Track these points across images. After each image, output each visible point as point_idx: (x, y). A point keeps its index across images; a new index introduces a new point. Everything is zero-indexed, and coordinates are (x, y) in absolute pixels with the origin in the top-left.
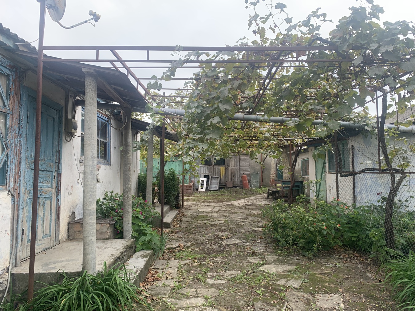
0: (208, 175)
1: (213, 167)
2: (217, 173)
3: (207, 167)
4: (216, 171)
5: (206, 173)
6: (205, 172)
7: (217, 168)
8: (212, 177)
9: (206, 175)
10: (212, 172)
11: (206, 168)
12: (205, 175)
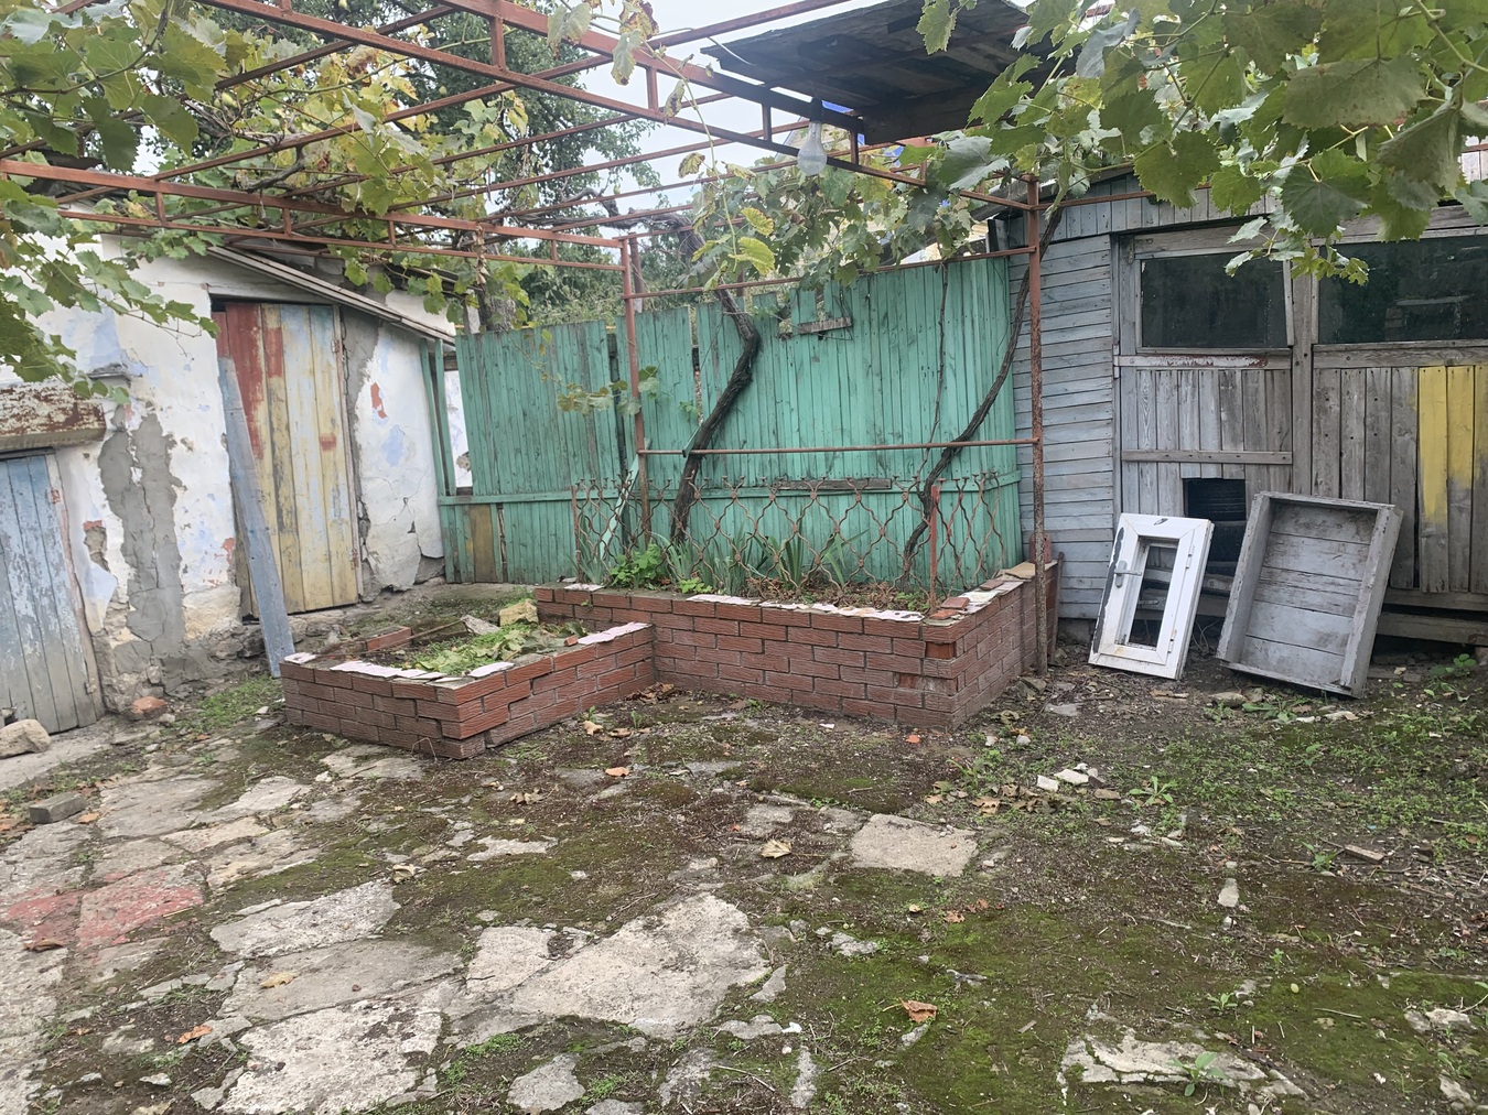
0: (1231, 473)
1: (1302, 375)
2: (1355, 452)
3: (1225, 378)
4: (1355, 429)
5: (1211, 445)
6: (1189, 445)
7: (1368, 390)
8: (1278, 508)
9: (1211, 472)
10: (1287, 435)
11: (1209, 385)
12: (1192, 472)
